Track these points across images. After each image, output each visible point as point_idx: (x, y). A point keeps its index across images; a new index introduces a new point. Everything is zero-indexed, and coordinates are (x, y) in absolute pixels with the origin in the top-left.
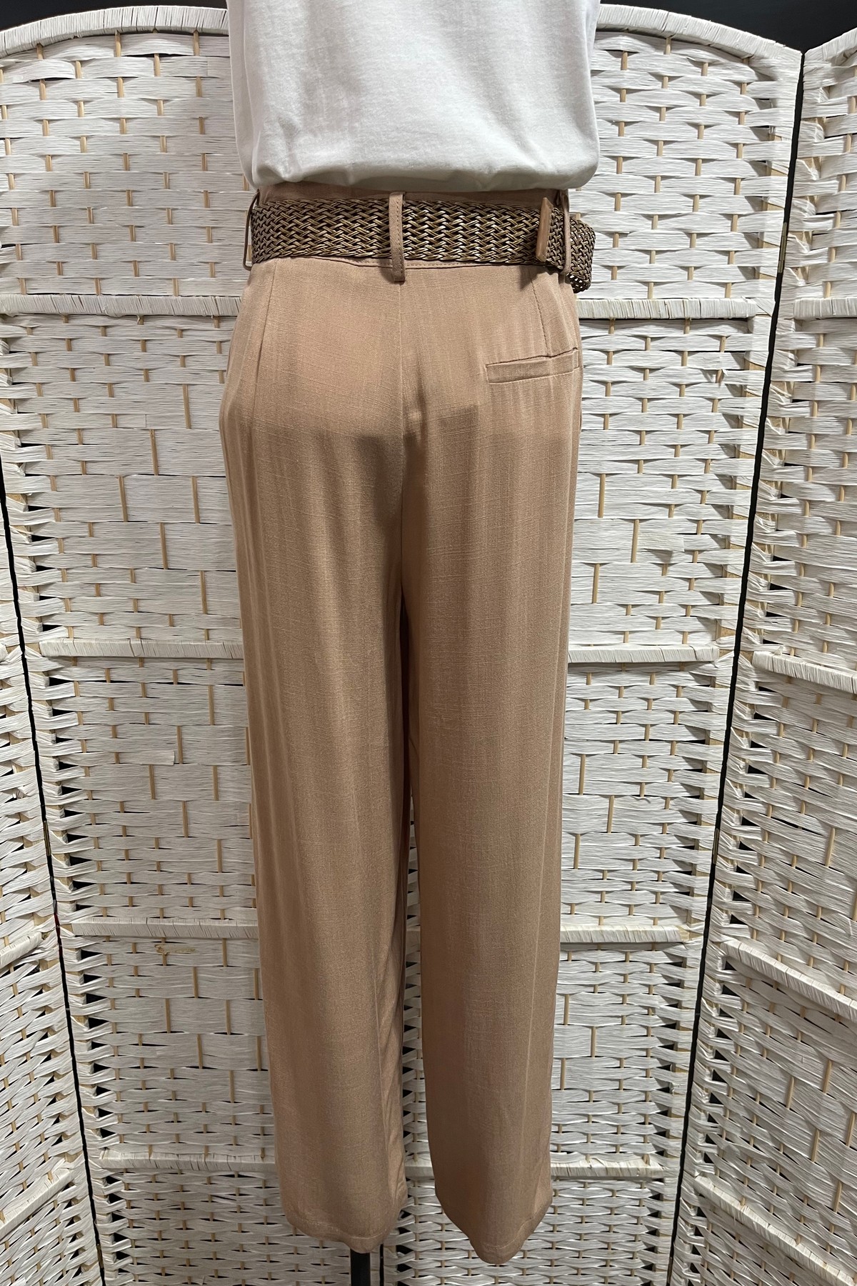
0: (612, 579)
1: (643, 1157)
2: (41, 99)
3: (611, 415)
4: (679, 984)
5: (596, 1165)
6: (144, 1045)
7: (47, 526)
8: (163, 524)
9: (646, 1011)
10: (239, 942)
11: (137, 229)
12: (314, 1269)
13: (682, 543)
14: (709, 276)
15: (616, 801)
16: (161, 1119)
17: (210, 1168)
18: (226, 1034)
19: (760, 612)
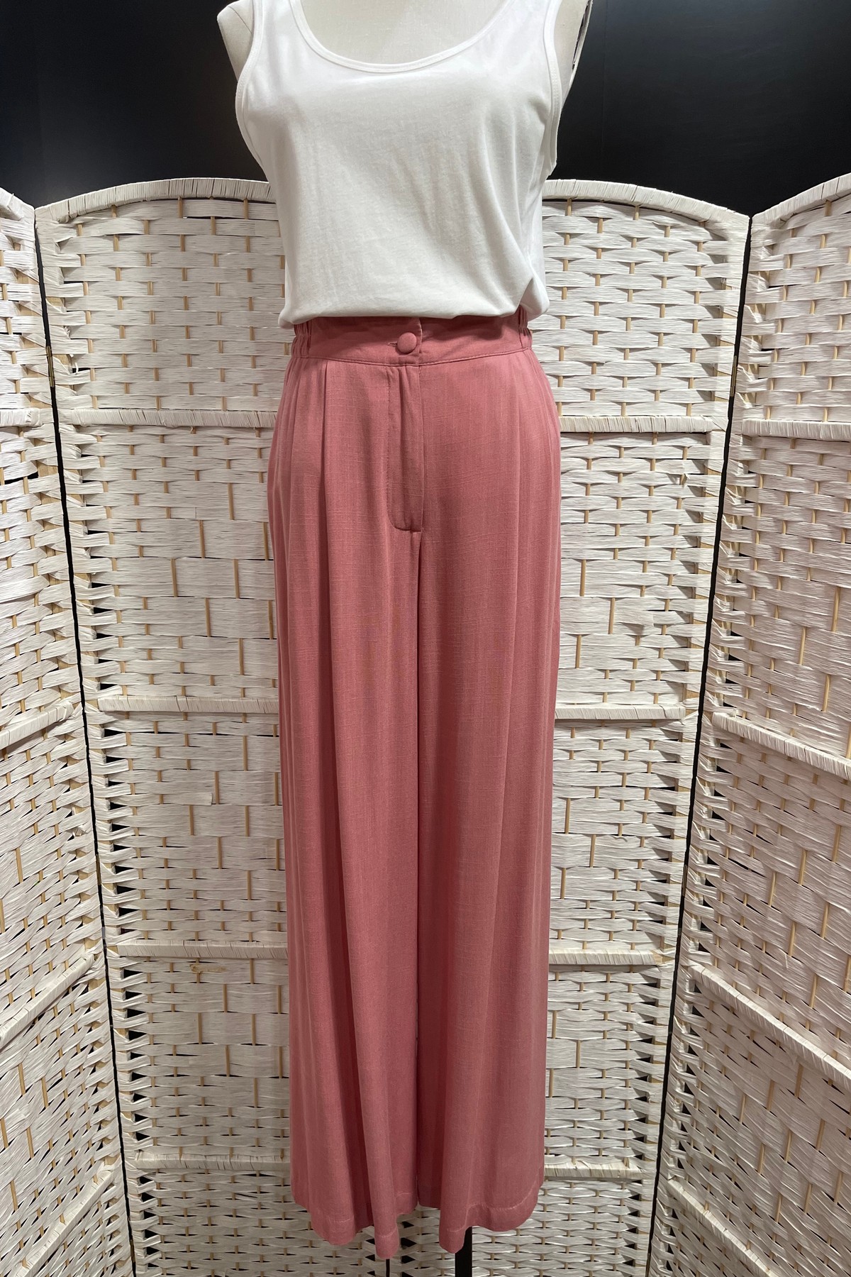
0: (592, 648)
1: (624, 1161)
2: (115, 250)
3: (591, 511)
4: (654, 1003)
5: (581, 1167)
6: (177, 1055)
7: (107, 600)
8: (208, 599)
9: (625, 1027)
10: (265, 962)
11: (193, 357)
12: (326, 1261)
13: (651, 618)
14: (673, 398)
15: (597, 839)
16: (191, 1123)
17: (236, 1168)
18: (251, 1044)
19: (718, 679)
